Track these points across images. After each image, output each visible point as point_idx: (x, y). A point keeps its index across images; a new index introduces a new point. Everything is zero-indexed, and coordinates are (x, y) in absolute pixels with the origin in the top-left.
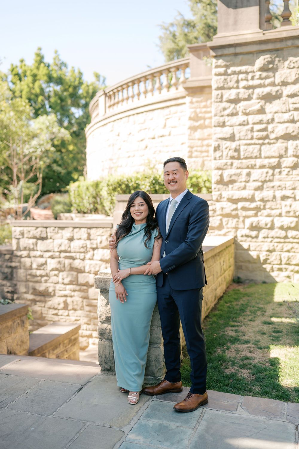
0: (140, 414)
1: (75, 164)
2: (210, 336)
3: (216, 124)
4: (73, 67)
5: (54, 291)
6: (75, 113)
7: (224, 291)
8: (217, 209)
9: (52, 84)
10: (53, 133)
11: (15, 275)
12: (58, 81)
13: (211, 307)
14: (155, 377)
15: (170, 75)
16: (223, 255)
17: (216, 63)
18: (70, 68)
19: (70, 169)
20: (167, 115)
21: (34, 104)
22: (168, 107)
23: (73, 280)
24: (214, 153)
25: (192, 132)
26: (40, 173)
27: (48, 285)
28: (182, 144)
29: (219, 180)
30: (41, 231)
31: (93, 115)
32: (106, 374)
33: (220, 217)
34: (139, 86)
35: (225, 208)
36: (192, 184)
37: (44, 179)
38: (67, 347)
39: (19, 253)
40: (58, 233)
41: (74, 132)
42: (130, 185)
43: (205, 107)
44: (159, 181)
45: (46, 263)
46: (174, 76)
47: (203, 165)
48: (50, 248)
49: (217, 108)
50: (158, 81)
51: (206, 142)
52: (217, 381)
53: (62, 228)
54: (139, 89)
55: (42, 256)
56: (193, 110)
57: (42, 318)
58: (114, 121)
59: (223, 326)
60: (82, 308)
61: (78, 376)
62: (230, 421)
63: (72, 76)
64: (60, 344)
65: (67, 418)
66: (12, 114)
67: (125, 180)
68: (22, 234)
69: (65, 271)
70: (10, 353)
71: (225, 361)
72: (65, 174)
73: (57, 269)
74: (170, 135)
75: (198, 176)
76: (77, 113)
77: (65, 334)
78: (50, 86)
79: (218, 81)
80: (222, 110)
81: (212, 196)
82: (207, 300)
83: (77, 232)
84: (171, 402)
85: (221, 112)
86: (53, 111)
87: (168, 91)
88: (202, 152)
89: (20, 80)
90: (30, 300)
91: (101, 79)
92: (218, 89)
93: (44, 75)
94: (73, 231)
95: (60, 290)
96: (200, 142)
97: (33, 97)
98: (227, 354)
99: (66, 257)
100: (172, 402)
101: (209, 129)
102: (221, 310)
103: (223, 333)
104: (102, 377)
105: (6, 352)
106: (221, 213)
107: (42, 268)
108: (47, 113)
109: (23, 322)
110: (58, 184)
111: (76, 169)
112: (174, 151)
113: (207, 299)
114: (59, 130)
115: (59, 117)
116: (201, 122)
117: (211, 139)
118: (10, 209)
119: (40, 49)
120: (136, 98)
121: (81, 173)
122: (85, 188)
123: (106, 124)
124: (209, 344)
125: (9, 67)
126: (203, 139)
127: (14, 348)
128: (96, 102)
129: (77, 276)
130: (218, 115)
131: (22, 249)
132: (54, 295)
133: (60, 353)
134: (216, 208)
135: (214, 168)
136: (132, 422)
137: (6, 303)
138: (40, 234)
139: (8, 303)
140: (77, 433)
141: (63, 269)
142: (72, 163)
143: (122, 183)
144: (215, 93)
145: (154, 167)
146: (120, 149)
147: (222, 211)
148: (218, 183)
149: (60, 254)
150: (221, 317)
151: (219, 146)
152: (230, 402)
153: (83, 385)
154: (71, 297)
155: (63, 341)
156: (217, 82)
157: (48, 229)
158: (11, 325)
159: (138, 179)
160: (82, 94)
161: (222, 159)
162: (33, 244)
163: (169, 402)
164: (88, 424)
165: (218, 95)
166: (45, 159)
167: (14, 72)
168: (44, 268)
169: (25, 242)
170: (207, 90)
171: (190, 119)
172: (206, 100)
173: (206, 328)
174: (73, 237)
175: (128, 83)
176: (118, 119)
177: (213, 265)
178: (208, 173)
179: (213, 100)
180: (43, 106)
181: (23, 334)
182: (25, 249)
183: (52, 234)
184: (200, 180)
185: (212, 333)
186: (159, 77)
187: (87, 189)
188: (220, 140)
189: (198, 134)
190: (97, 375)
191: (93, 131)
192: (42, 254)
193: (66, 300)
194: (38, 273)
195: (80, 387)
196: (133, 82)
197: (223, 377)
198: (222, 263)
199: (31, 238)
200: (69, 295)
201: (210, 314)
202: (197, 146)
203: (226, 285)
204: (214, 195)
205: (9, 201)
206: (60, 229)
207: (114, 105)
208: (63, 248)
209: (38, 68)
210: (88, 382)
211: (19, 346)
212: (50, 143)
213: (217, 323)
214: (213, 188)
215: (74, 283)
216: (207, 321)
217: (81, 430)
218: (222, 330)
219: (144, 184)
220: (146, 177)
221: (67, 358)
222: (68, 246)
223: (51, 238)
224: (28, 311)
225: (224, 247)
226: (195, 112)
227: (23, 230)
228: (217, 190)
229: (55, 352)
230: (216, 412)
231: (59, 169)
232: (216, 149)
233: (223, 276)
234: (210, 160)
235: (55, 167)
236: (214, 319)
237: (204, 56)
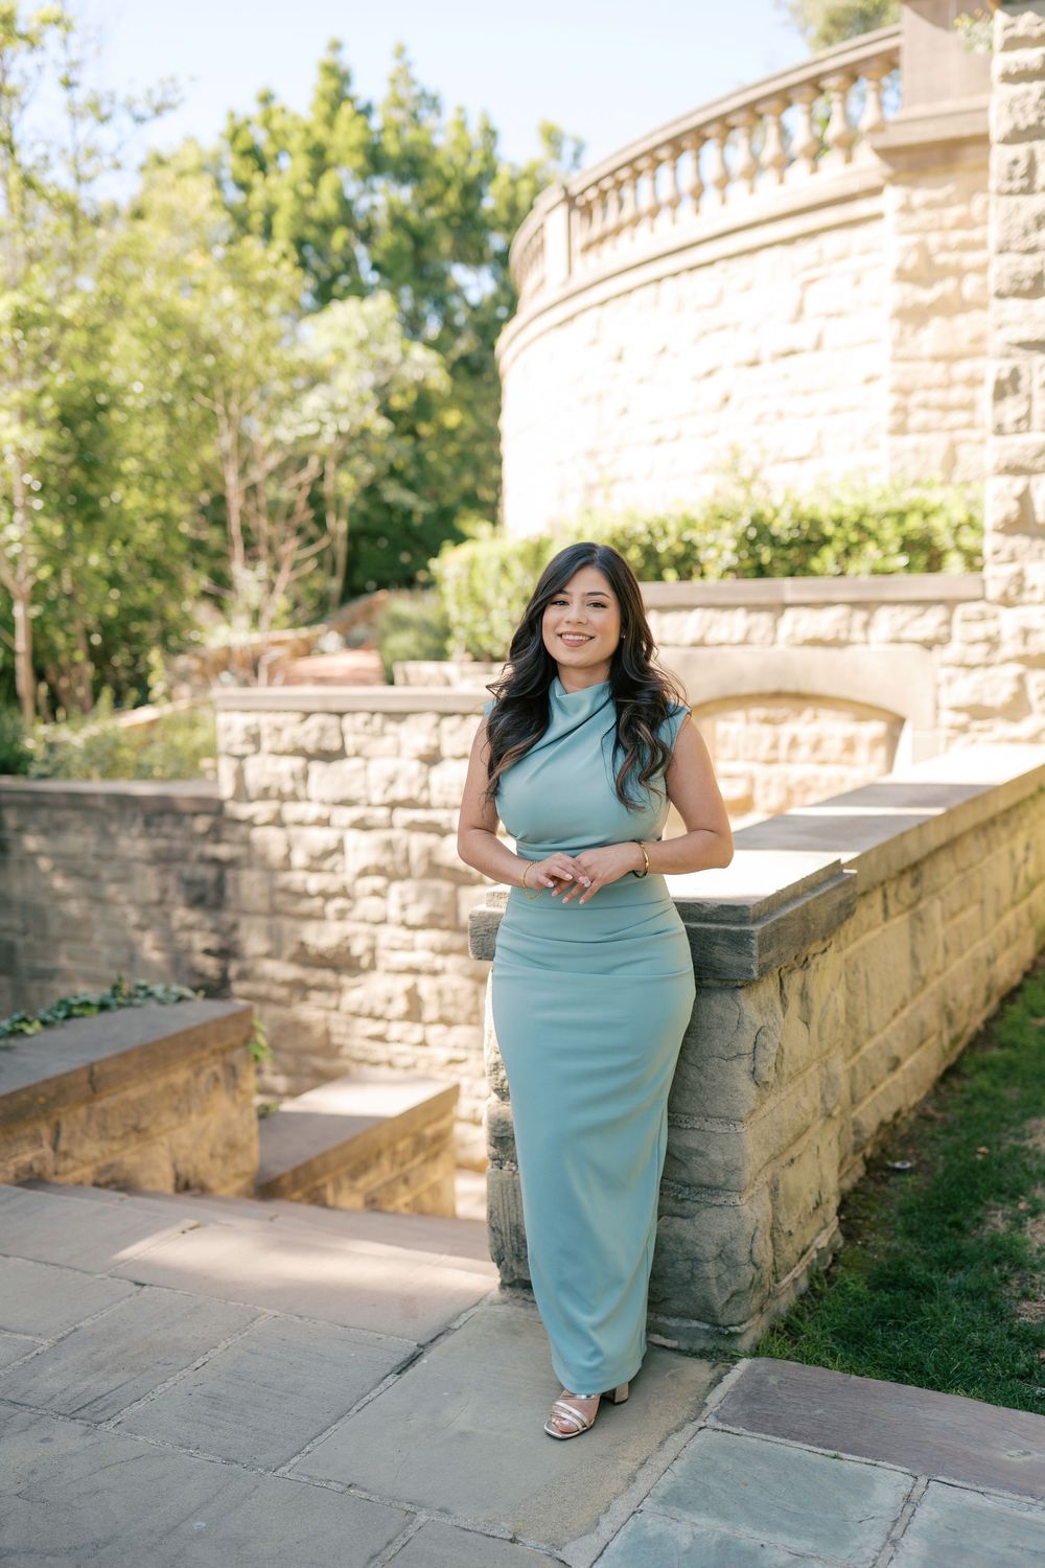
0: (641, 1486)
1: (468, 480)
2: (961, 1153)
3: (1005, 287)
4: (461, 110)
5: (372, 950)
6: (468, 287)
7: (1028, 967)
8: (1006, 636)
9: (379, 183)
10: (385, 364)
11: (229, 892)
12: (406, 168)
13: (971, 1030)
14: (719, 1326)
15: (820, 105)
16: (1026, 822)
17: (1006, 28)
18: (449, 115)
19: (449, 499)
20: (808, 268)
21: (314, 262)
22: (811, 234)
23: (439, 910)
24: (995, 406)
25: (909, 329)
26: (338, 517)
27: (349, 927)
28: (869, 380)
29: (1014, 517)
30: (323, 729)
31: (527, 287)
32: (520, 1302)
33: (1016, 669)
34: (697, 157)
35: (1038, 631)
36: (904, 538)
37: (353, 536)
38: (408, 1166)
39: (243, 811)
40: (382, 734)
41: (464, 361)
42: (661, 547)
43: (964, 223)
44: (775, 530)
45: (339, 849)
46: (836, 108)
47: (951, 461)
48: (354, 791)
49: (1009, 218)
50: (772, 132)
51: (963, 369)
52: (983, 1352)
53: (398, 716)
54: (698, 171)
55: (324, 822)
56: (913, 239)
57: (329, 1049)
58: (603, 303)
59: (1016, 1115)
60: (474, 1018)
61: (409, 1303)
62: (1033, 1547)
63: (456, 143)
64: (379, 1154)
65: (341, 1488)
66: (229, 295)
67: (640, 528)
68: (255, 739)
69: (408, 876)
70: (185, 1186)
71: (1018, 1266)
72: (426, 516)
73: (380, 871)
74: (818, 346)
75: (928, 508)
76: (475, 284)
77: (401, 1117)
78: (372, 191)
79: (1017, 106)
80: (1032, 224)
81: (983, 582)
82: (952, 1005)
83: (452, 732)
84: (778, 1439)
85: (1026, 233)
86: (387, 282)
87: (815, 170)
88: (945, 409)
89: (262, 167)
90: (285, 983)
91: (568, 149)
92: (1015, 136)
93: (351, 149)
94: (437, 725)
95: (394, 949)
96: (940, 367)
97: (311, 233)
98: (1028, 1235)
99: (413, 827)
100: (782, 1440)
101: (976, 315)
102: (1013, 1045)
103: (1017, 1143)
104: (503, 1310)
105: (171, 1180)
106: (1021, 650)
107: (328, 864)
108: (361, 291)
109: (233, 1071)
110: (405, 558)
111: (471, 501)
112: (834, 412)
113: (954, 1000)
114: (405, 354)
115: (408, 303)
116: (946, 286)
117: (983, 354)
118: (229, 650)
119: (336, 46)
120: (687, 205)
121: (491, 511)
122: (495, 565)
123: (571, 318)
124: (954, 1189)
125: (222, 125)
126: (951, 358)
127: (201, 1167)
128: (536, 233)
129: (455, 895)
130: (1015, 246)
131: (253, 793)
132: (373, 966)
133: (379, 1189)
134: (998, 632)
135: (997, 466)
136: (604, 1521)
137: (173, 998)
138: (320, 740)
139: (181, 999)
140: (373, 1557)
141: (403, 870)
142: (457, 474)
143: (630, 539)
144: (1000, 156)
145: (753, 479)
146: (625, 411)
147: (1025, 642)
148: (1009, 527)
149: (390, 816)
150: (1008, 1072)
151: (1015, 376)
152: (1036, 1456)
153: (422, 1343)
154: (435, 973)
155: (392, 1144)
156: (1011, 108)
157: (347, 721)
158: (187, 1082)
159: (690, 524)
160: (494, 213)
161: (1028, 430)
162: (293, 776)
163: (769, 1437)
164: (422, 1517)
165: (1015, 162)
166: (358, 462)
167: (241, 144)
168: (335, 865)
169: (264, 770)
170: (971, 154)
171: (902, 275)
172: (968, 198)
173: (944, 1120)
174: (437, 749)
175: (658, 147)
176: (618, 296)
177: (981, 860)
178: (970, 494)
179: (994, 183)
180: (350, 264)
181: (234, 1115)
182: (265, 794)
183: (361, 739)
184: (938, 522)
185: (968, 1142)
186: (778, 115)
187: (504, 568)
188: (1021, 352)
189: (932, 337)
190: (484, 1303)
191: (524, 348)
192: (324, 812)
193: (415, 986)
194: (314, 883)
195: (410, 1352)
196: (676, 145)
197: (1011, 1336)
198: (1020, 854)
199: (284, 753)
200: (424, 967)
201: (966, 1059)
202: (928, 388)
203: (1037, 943)
204: (994, 578)
205: (229, 622)
206: (392, 720)
207: (602, 239)
208: (400, 792)
209: (330, 122)
210: (445, 1331)
211: (219, 1162)
212: (373, 403)
213: (993, 1099)
214: (987, 551)
215: (445, 923)
216: (952, 1089)
217: (390, 1543)
218: (1012, 1130)
219: (712, 545)
220: (721, 517)
221: (407, 1205)
222: (419, 782)
223: (357, 754)
224: (252, 1029)
225: (1031, 789)
226: (922, 248)
227: (257, 725)
228: (1004, 556)
229: (361, 1183)
230: (971, 1498)
231: (408, 499)
232: (1005, 388)
233: (1023, 906)
234: (982, 442)
235: (393, 493)
236: (982, 1081)
237: (958, 15)
